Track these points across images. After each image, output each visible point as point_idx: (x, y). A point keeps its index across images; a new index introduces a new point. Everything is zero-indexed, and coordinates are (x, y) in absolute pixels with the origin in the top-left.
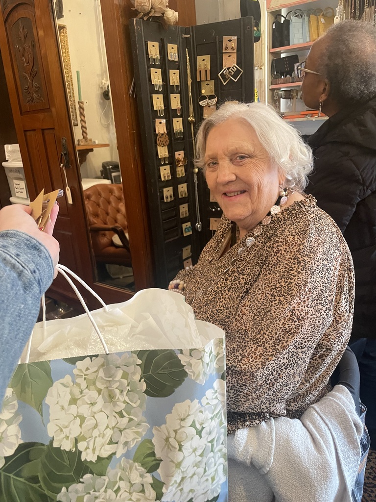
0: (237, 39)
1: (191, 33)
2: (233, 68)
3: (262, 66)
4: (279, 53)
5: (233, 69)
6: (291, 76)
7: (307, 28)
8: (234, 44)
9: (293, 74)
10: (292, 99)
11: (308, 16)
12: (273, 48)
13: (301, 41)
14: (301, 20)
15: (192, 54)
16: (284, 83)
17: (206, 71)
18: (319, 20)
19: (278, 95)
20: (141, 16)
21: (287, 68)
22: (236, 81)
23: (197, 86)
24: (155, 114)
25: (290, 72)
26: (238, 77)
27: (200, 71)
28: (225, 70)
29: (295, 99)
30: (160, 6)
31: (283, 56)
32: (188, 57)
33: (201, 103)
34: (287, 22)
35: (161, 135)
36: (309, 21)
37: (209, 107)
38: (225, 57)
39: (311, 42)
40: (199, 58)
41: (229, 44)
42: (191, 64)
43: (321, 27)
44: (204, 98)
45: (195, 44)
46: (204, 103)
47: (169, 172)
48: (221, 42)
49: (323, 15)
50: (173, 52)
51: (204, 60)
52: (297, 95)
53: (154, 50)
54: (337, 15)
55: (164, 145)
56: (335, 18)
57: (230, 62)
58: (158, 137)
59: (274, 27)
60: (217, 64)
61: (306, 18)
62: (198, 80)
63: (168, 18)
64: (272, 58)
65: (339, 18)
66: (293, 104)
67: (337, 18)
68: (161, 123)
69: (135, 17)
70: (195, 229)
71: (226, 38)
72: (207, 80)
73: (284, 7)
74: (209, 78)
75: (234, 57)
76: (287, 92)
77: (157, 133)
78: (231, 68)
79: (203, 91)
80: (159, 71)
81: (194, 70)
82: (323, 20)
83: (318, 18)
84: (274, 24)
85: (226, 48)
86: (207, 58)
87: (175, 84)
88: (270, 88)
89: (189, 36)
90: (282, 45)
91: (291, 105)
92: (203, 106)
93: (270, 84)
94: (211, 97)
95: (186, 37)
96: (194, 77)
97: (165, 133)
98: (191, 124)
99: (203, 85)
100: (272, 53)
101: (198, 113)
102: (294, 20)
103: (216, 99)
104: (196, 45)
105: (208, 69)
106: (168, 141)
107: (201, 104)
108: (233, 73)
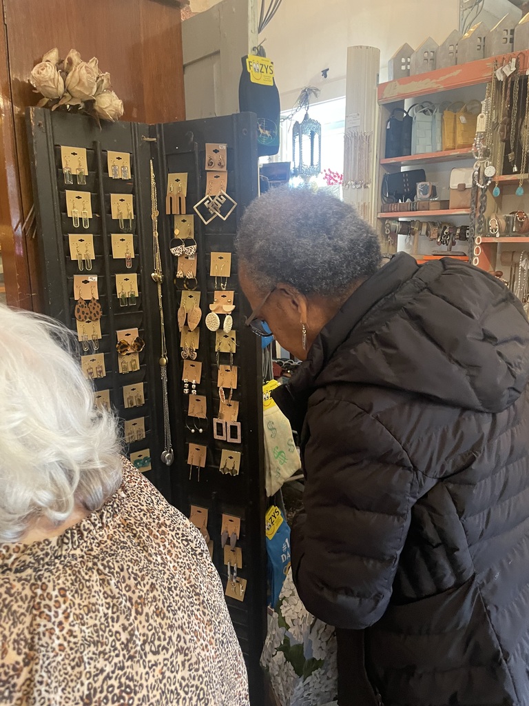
0: (227, 149)
1: (158, 136)
2: (220, 197)
3: (368, 183)
4: (399, 165)
5: (219, 200)
6: (413, 200)
7: (439, 130)
8: (222, 157)
9: (415, 198)
10: (413, 235)
11: (442, 111)
12: (386, 157)
13: (429, 150)
14: (429, 118)
15: (160, 169)
16: (400, 211)
17: (180, 198)
18: (457, 119)
19: (390, 228)
20: (44, 103)
21: (406, 188)
22: (225, 219)
23: (167, 222)
24: (73, 268)
25: (412, 194)
26: (229, 214)
27: (171, 198)
28: (208, 199)
29: (416, 235)
30: (79, 89)
31: (403, 169)
32: (153, 174)
33: (173, 250)
34: (409, 120)
35: (83, 303)
36: (442, 121)
37: (187, 258)
38: (209, 177)
39: (444, 152)
40: (172, 177)
41: (216, 157)
42: (157, 186)
43: (459, 129)
44: (178, 243)
45: (164, 154)
46: (178, 252)
47: (103, 364)
48: (203, 154)
49: (466, 111)
50: (119, 165)
51: (178, 180)
52: (420, 229)
53: (75, 161)
54: (482, 112)
55: (90, 318)
56: (479, 117)
57: (217, 188)
58: (77, 307)
59: (388, 127)
60: (196, 189)
61: (438, 115)
62: (167, 213)
63: (101, 109)
64: (384, 172)
65: (485, 117)
66: (413, 243)
67: (482, 117)
68: (86, 282)
69: (32, 106)
70: (160, 460)
71: (210, 147)
72: (180, 214)
73: (408, 97)
74: (184, 211)
75: (223, 181)
76: (404, 224)
77: (76, 298)
78: (217, 198)
79: (177, 232)
80: (87, 196)
81: (162, 195)
82: (463, 119)
83: (455, 115)
84: (389, 123)
85: (211, 164)
86: (183, 177)
87: (121, 217)
88: (379, 216)
89: (155, 139)
90: (399, 154)
91: (411, 244)
92: (177, 257)
93: (379, 211)
94: (188, 243)
95: (150, 142)
96: (161, 207)
97: (94, 299)
98: (156, 283)
99: (177, 221)
100: (384, 165)
101: (169, 266)
102: (418, 117)
103: (195, 246)
104: (167, 155)
105: (183, 195)
106: (100, 313)
107: (172, 252)
108: (220, 206)
